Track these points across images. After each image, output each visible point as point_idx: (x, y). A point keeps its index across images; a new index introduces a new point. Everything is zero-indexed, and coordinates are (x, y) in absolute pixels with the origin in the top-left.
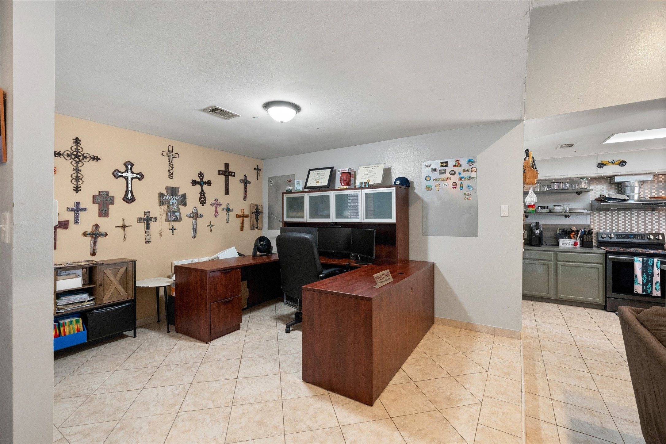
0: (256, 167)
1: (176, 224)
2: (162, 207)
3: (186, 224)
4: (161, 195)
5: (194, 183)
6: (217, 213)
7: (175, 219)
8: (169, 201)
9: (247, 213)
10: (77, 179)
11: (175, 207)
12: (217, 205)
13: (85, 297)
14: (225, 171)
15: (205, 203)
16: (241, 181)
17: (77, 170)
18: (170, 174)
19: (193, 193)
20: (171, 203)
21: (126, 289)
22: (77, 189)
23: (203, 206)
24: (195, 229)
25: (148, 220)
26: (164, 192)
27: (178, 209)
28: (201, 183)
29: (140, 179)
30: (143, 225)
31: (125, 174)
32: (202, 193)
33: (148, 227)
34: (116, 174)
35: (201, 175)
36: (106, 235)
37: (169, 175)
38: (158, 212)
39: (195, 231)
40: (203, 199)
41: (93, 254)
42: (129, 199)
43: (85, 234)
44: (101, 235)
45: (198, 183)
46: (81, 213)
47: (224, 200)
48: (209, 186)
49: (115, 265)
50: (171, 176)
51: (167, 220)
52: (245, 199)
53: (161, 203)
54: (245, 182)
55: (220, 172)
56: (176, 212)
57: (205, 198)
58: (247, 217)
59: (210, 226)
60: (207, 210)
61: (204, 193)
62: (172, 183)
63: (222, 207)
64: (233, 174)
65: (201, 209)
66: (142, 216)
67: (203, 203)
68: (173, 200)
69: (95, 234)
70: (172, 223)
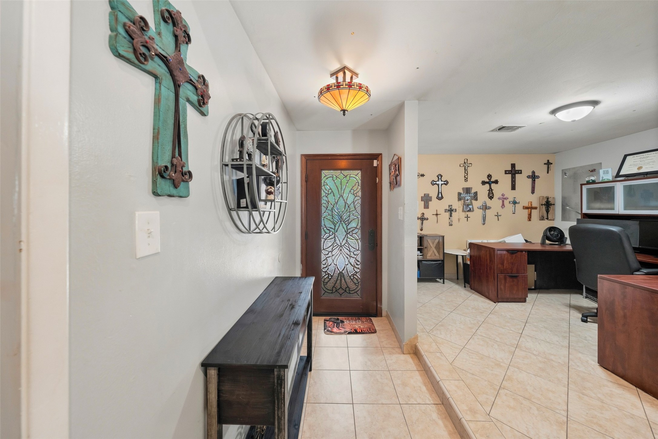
0: (546, 162)
1: (469, 214)
2: (460, 202)
3: (477, 214)
4: (459, 194)
5: (484, 183)
6: (504, 205)
7: (469, 210)
8: (465, 198)
9: (534, 205)
11: (469, 201)
12: (503, 198)
14: (511, 171)
15: (493, 198)
16: (528, 177)
18: (466, 178)
19: (483, 191)
20: (467, 199)
21: (439, 252)
23: (491, 200)
24: (484, 218)
25: (451, 211)
26: (461, 191)
27: (471, 203)
28: (489, 183)
29: (446, 184)
30: (448, 214)
31: (437, 183)
32: (491, 190)
33: (451, 216)
34: (433, 183)
35: (489, 176)
36: (427, 219)
37: (465, 180)
38: (458, 205)
39: (484, 219)
40: (491, 195)
41: (421, 230)
42: (440, 198)
43: (418, 218)
44: (425, 219)
45: (487, 183)
47: (511, 195)
48: (496, 184)
49: (434, 237)
50: (466, 180)
51: (463, 211)
52: (533, 192)
53: (460, 199)
54: (533, 177)
55: (506, 172)
56: (470, 205)
57: (493, 194)
58: (536, 208)
59: (498, 216)
60: (495, 204)
61: (492, 190)
62: (467, 185)
63: (508, 201)
64: (520, 172)
65: (489, 202)
66: (448, 208)
67: (491, 198)
68: (468, 196)
69: (422, 219)
70: (467, 213)
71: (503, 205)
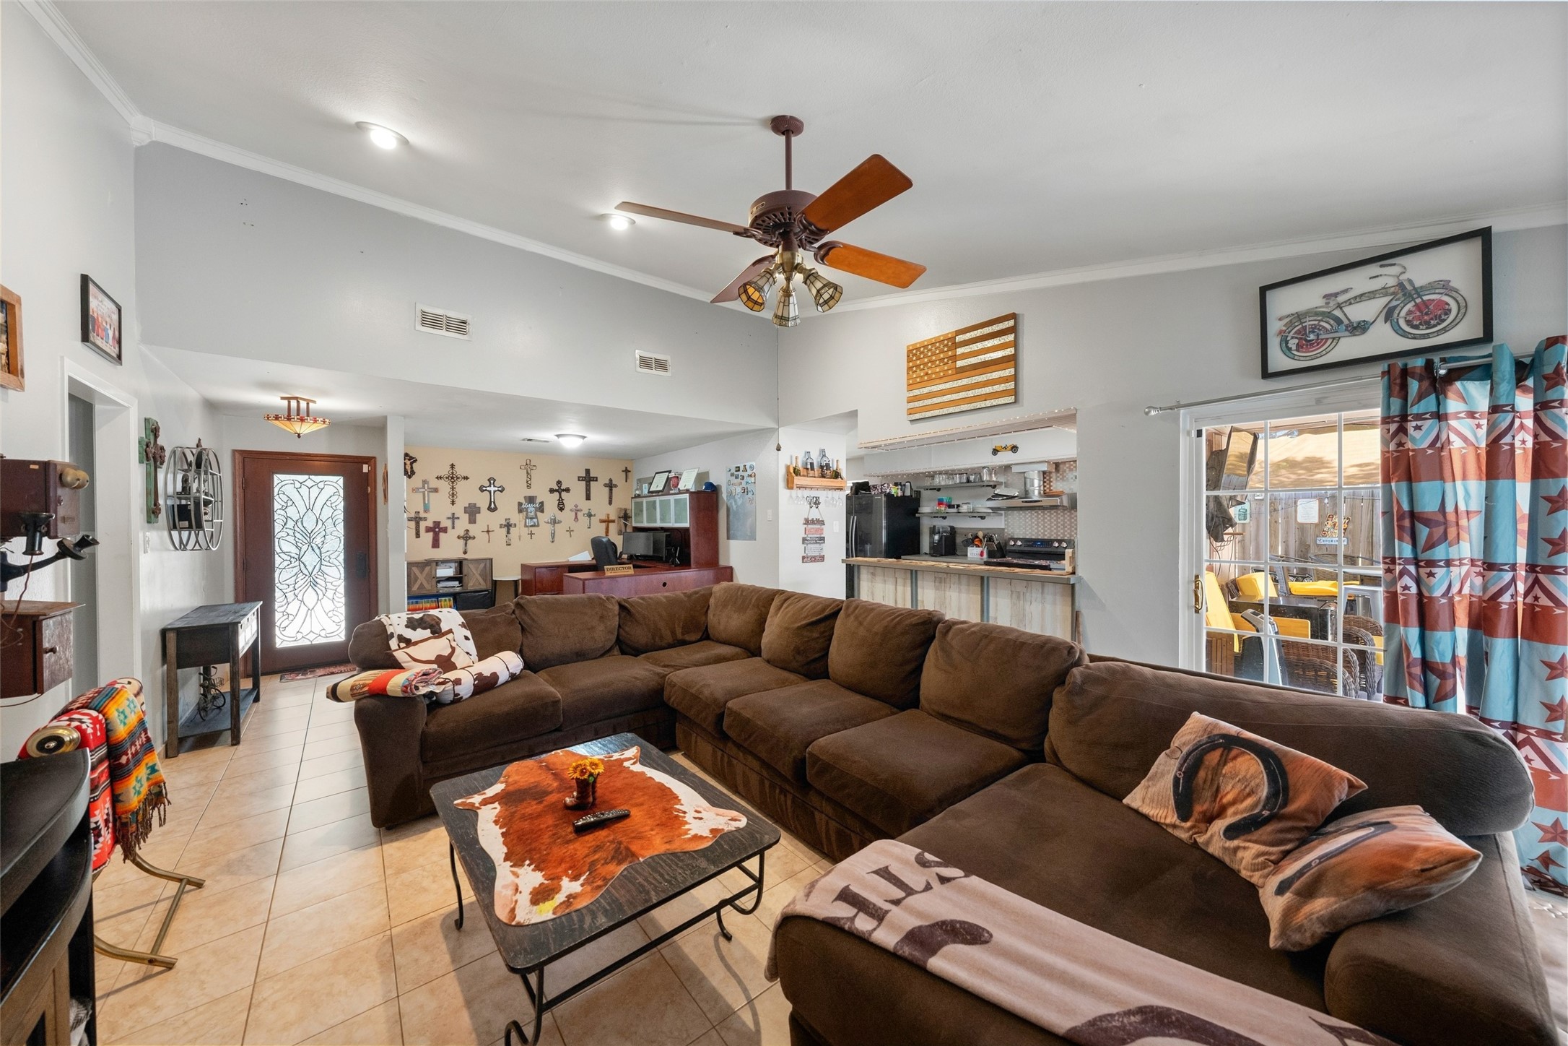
0: (624, 470)
1: (534, 530)
2: (521, 514)
3: (544, 530)
4: (520, 504)
5: (552, 491)
7: (533, 525)
8: (527, 509)
9: (612, 518)
10: (453, 495)
12: (577, 510)
13: (456, 583)
14: (585, 478)
15: (563, 509)
16: (605, 485)
17: (453, 488)
19: (551, 501)
20: (530, 511)
21: (485, 580)
22: (453, 503)
23: (561, 512)
24: (553, 534)
25: (508, 526)
26: (523, 501)
27: (536, 515)
28: (560, 491)
29: (501, 491)
30: (505, 530)
31: (488, 489)
32: (561, 500)
33: (508, 532)
34: (482, 489)
35: (559, 483)
36: (474, 538)
37: (527, 486)
38: (517, 518)
39: (553, 536)
40: (561, 506)
41: (465, 553)
42: (492, 509)
43: (459, 537)
44: (470, 538)
45: (556, 491)
46: (456, 521)
47: (585, 506)
48: (567, 492)
49: (478, 561)
50: (529, 486)
51: (526, 526)
52: (610, 503)
53: (520, 511)
54: (611, 486)
55: (580, 479)
56: (534, 518)
57: (563, 504)
58: (613, 521)
59: (570, 531)
60: (567, 516)
62: (530, 493)
63: (582, 513)
64: (595, 479)
65: (559, 515)
66: (504, 523)
67: (561, 509)
68: (531, 508)
69: (466, 537)
70: (531, 529)
71: (576, 518)
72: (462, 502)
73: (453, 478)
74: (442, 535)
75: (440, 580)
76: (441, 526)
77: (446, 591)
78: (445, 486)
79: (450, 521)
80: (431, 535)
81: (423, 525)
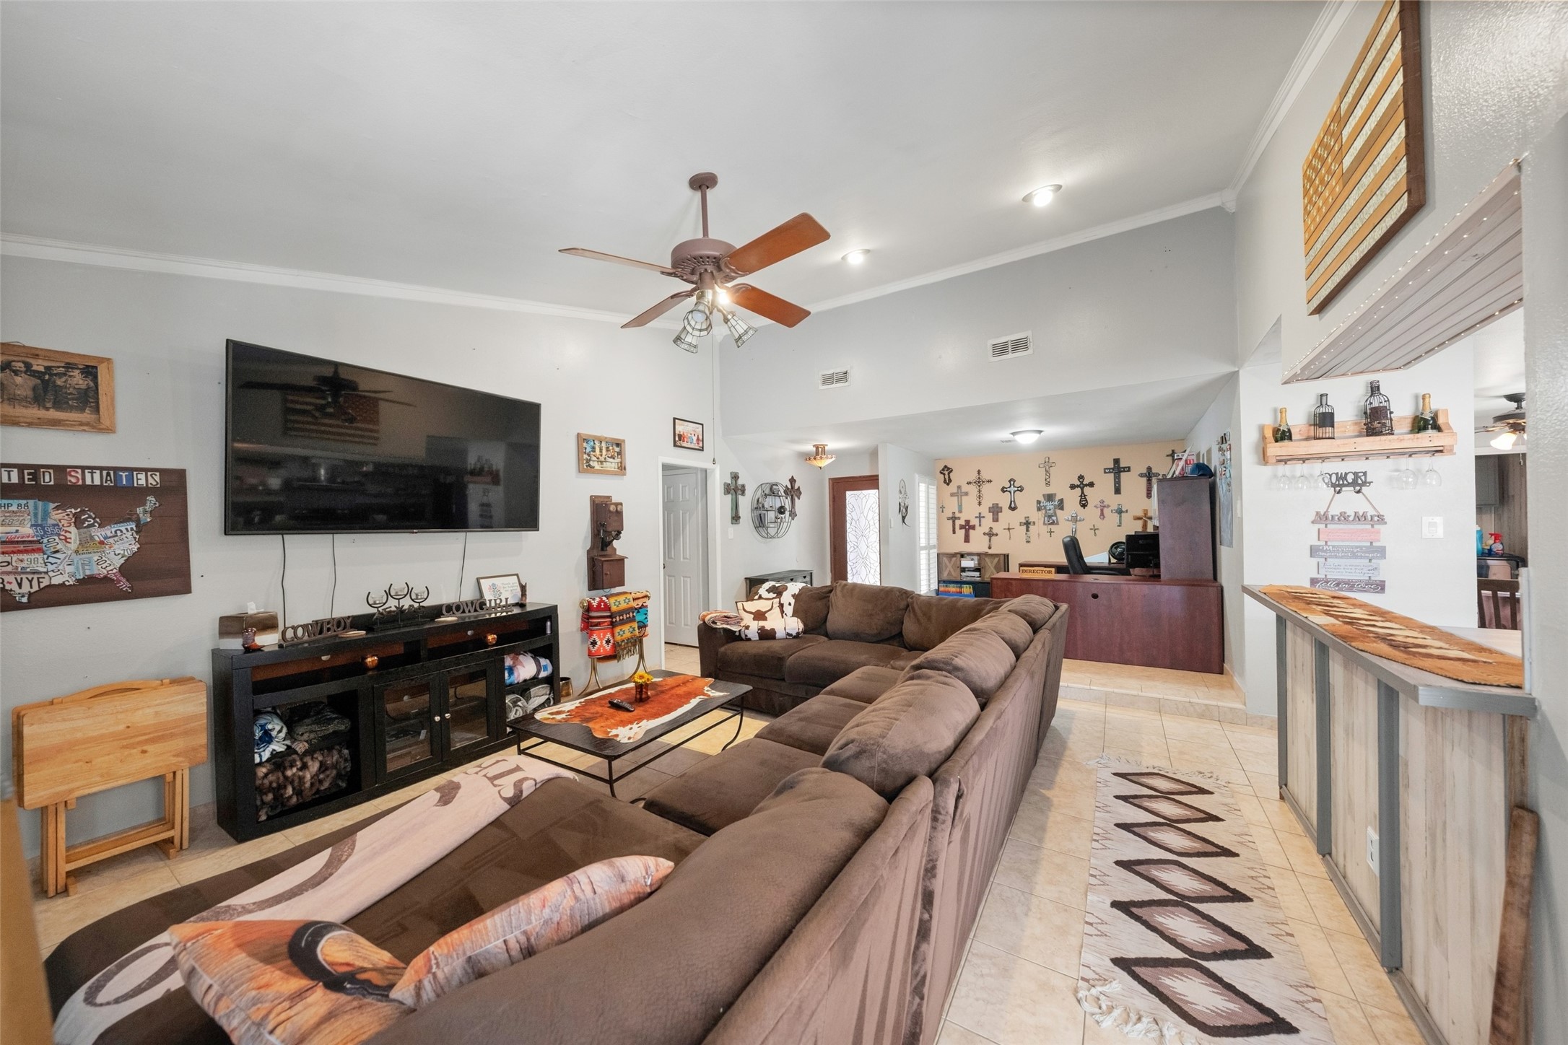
0: (1170, 453)
1: (1053, 528)
2: (1040, 512)
3: (1064, 527)
4: (1039, 502)
5: (1073, 487)
6: (1104, 515)
7: (1051, 523)
8: (1045, 507)
9: (1150, 514)
10: (980, 497)
11: (1051, 512)
12: (1103, 507)
13: (977, 574)
14: (1113, 469)
15: (1086, 506)
16: (1141, 475)
17: (979, 491)
18: (1047, 482)
19: (1072, 498)
20: (1049, 509)
22: (980, 504)
23: (1084, 509)
24: (1074, 533)
25: (1027, 524)
27: (1055, 513)
28: (1082, 486)
29: (1021, 491)
30: (1024, 528)
31: (1009, 489)
32: (1083, 496)
33: (1027, 530)
34: (1003, 490)
35: (1081, 477)
36: (997, 535)
37: (1046, 484)
38: (1037, 517)
40: (1084, 503)
41: (990, 548)
43: (984, 534)
44: (993, 535)
45: (1078, 486)
46: (982, 519)
47: (1114, 501)
48: (1091, 487)
49: (998, 555)
50: (1048, 484)
51: (1044, 524)
52: (1149, 495)
53: (1039, 509)
54: (1149, 475)
55: (1106, 471)
56: (1054, 516)
57: (1087, 500)
58: (1152, 518)
59: (1095, 529)
60: (1091, 513)
61: (1085, 496)
62: (1049, 491)
63: (1110, 509)
64: (1128, 469)
65: (1082, 513)
66: (1024, 521)
67: (1084, 506)
68: (1050, 505)
69: (991, 534)
70: (1050, 526)
71: (1102, 514)
72: (987, 504)
73: (979, 482)
74: (971, 531)
75: (963, 570)
76: (971, 524)
77: (968, 579)
78: (973, 490)
79: (978, 519)
80: (963, 531)
81: (958, 523)
